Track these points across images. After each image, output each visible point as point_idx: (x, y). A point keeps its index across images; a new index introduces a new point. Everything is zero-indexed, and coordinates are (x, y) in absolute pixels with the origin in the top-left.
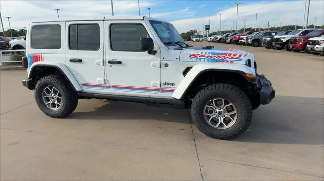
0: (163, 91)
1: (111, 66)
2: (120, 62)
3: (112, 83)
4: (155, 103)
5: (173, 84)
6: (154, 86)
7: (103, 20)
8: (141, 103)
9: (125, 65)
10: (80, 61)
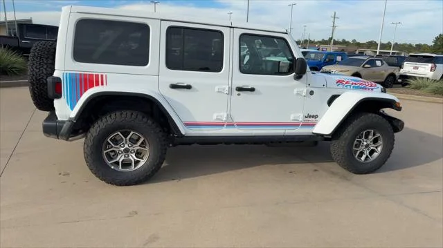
0: (304, 125)
1: (239, 95)
2: (252, 90)
3: (237, 120)
4: (280, 142)
5: (316, 117)
6: (294, 120)
7: (230, 27)
8: (255, 143)
9: (260, 93)
10: (189, 87)
